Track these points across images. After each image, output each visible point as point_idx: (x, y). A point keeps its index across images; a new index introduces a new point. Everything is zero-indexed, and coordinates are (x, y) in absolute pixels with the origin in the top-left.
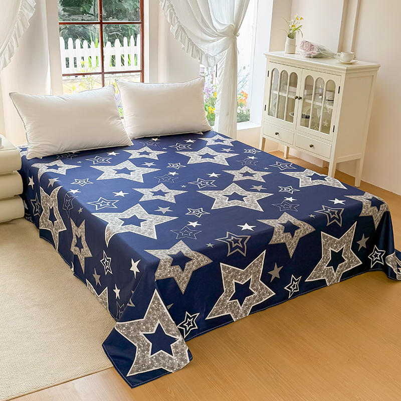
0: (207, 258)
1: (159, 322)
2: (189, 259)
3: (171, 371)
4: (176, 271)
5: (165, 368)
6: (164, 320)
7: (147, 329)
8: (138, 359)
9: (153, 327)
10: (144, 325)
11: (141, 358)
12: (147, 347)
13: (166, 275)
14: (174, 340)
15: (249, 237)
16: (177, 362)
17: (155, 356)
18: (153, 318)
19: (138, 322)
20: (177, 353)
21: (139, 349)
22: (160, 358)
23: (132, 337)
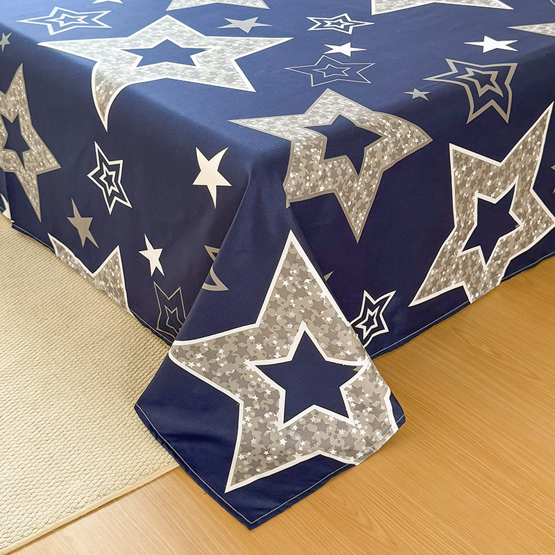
0: (417, 130)
1: (303, 327)
2: (372, 137)
3: (351, 461)
4: (339, 172)
5: (332, 454)
6: (319, 322)
7: (269, 352)
8: (248, 436)
9: (287, 343)
10: (259, 339)
11: (254, 433)
12: (271, 402)
13: (315, 187)
14: (350, 372)
15: (514, 66)
16: (363, 432)
17: (298, 423)
18: (285, 317)
19: (241, 333)
20: (361, 407)
21: (248, 409)
22: (311, 428)
23: (223, 379)
